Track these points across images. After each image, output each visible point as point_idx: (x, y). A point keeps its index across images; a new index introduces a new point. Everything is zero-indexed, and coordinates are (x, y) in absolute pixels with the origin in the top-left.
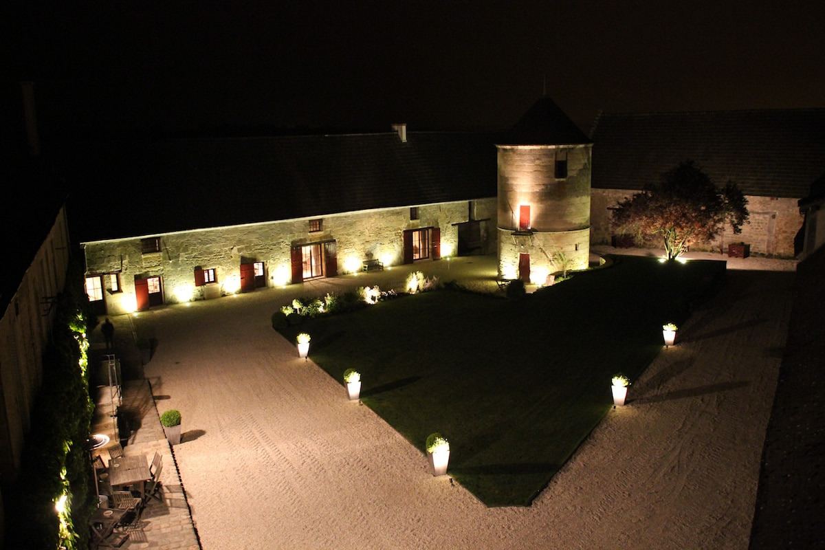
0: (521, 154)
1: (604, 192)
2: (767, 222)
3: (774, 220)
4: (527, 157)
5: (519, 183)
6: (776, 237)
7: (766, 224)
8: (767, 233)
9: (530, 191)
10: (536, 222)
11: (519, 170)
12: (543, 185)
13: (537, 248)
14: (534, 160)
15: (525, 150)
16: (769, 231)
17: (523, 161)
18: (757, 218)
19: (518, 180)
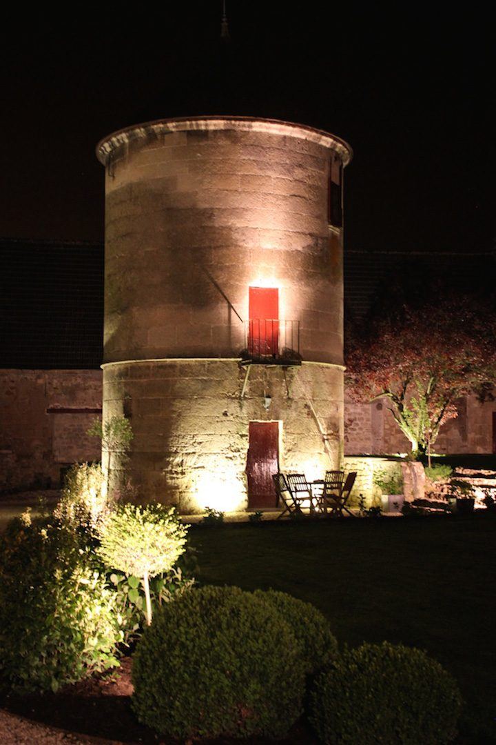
0: (259, 144)
1: (39, 377)
2: (370, 417)
3: (381, 413)
4: (273, 157)
5: (251, 225)
6: (386, 442)
7: (368, 420)
8: (371, 436)
9: (283, 248)
10: (298, 334)
11: (250, 189)
12: (311, 235)
13: (301, 404)
14: (293, 166)
15: (270, 137)
16: (375, 433)
17: (262, 165)
18: (352, 411)
19: (248, 216)
